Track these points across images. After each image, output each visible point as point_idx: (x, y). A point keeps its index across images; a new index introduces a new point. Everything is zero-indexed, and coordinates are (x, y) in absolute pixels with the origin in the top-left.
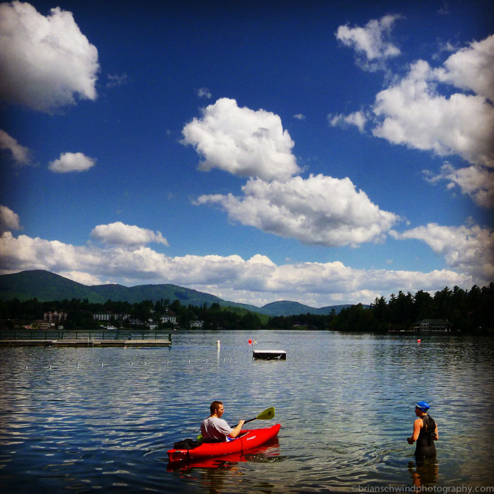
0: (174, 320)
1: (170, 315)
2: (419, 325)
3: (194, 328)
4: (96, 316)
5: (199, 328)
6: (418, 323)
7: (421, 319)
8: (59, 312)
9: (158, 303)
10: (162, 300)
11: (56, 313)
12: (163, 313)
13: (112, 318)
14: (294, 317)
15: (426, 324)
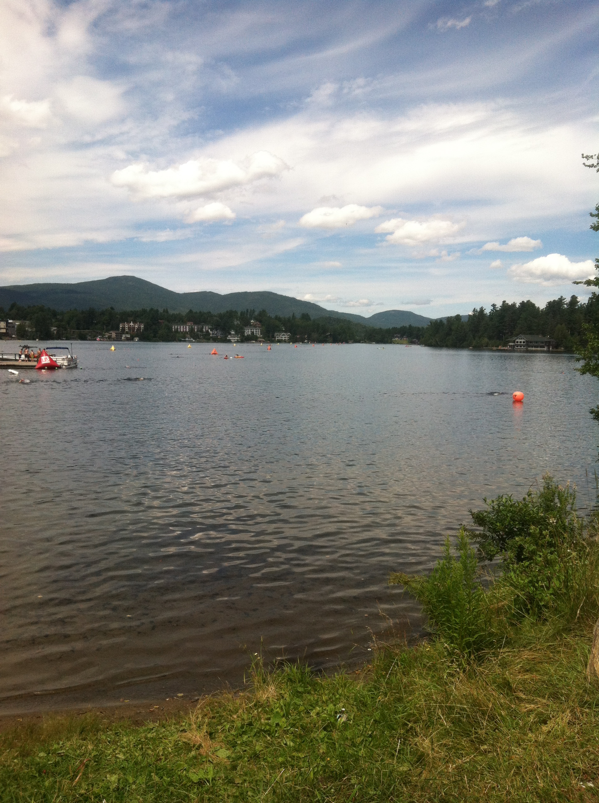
0: (258, 332)
1: (255, 326)
3: (280, 341)
4: (174, 327)
5: (285, 341)
6: (514, 338)
7: (517, 335)
8: (135, 322)
9: (242, 313)
10: (247, 310)
11: (132, 324)
12: (247, 324)
13: (192, 330)
14: (394, 329)
15: (522, 341)
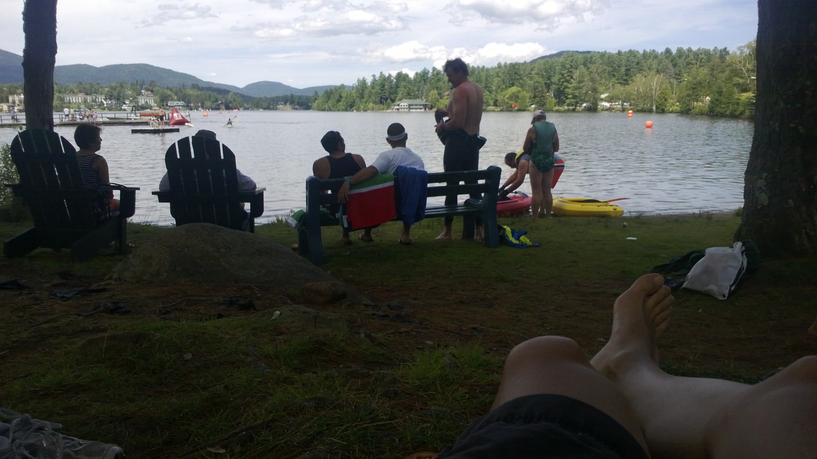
0: (152, 101)
1: (147, 96)
2: (398, 105)
6: (398, 103)
7: (400, 100)
9: (132, 84)
12: (140, 94)
13: (85, 101)
14: (277, 97)
15: (406, 104)
